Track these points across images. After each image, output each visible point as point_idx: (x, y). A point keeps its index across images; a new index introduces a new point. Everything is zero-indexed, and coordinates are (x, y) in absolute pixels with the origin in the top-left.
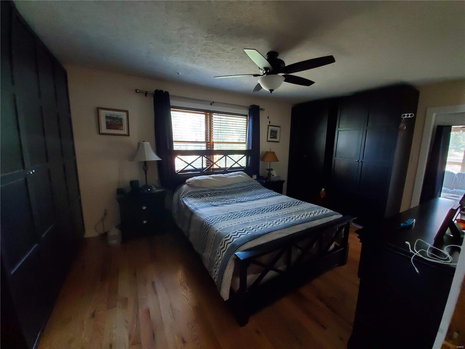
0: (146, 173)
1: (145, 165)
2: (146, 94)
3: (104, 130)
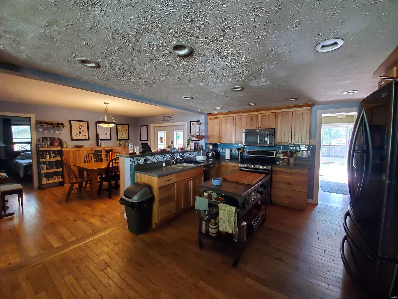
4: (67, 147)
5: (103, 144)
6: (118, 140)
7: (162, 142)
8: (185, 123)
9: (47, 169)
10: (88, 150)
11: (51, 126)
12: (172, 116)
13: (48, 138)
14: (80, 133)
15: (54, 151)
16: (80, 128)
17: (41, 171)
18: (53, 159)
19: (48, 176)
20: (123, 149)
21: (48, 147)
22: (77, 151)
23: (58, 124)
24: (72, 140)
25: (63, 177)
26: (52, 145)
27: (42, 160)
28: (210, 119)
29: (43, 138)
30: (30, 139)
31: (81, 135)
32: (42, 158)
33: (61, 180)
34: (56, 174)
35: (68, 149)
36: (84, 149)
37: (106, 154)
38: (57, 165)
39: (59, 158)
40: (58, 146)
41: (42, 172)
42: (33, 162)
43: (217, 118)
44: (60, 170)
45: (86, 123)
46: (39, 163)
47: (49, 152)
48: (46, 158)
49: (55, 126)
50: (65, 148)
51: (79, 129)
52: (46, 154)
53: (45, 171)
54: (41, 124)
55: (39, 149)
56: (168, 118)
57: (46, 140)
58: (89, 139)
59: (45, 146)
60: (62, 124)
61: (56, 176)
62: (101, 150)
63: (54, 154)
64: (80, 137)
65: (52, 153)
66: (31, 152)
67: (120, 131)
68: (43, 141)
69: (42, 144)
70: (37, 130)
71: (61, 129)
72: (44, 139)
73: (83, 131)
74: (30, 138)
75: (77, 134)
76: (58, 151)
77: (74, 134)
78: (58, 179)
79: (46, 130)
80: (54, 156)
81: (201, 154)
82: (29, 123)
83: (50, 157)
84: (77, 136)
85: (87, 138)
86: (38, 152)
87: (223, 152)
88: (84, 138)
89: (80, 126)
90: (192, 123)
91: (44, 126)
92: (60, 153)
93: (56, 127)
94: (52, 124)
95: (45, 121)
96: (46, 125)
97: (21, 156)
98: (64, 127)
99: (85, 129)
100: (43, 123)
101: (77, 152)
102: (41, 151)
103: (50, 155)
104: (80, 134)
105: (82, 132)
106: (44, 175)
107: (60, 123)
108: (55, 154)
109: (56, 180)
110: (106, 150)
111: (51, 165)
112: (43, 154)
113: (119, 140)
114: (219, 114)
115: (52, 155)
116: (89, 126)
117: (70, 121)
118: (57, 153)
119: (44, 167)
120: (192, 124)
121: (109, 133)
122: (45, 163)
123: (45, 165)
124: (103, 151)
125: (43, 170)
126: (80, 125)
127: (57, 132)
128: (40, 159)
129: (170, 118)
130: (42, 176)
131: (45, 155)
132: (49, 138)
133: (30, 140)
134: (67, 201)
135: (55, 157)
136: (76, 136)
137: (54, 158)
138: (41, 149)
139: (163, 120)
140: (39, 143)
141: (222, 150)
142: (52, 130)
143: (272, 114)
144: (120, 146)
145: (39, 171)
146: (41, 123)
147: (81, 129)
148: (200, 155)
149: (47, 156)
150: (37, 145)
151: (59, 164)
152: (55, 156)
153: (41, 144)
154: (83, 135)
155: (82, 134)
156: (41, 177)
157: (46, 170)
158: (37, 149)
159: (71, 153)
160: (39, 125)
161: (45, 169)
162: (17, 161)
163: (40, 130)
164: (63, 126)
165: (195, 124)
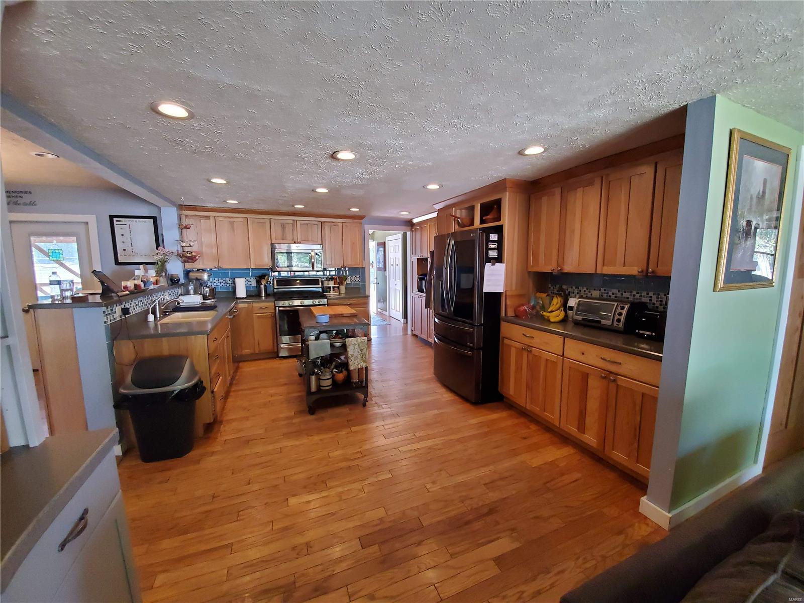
28: (186, 216)
43: (208, 217)
81: (192, 292)
87: (221, 285)
90: (117, 221)
114: (216, 209)
120: (115, 223)
141: (217, 282)
143: (316, 223)
148: (187, 293)
165: (129, 223)
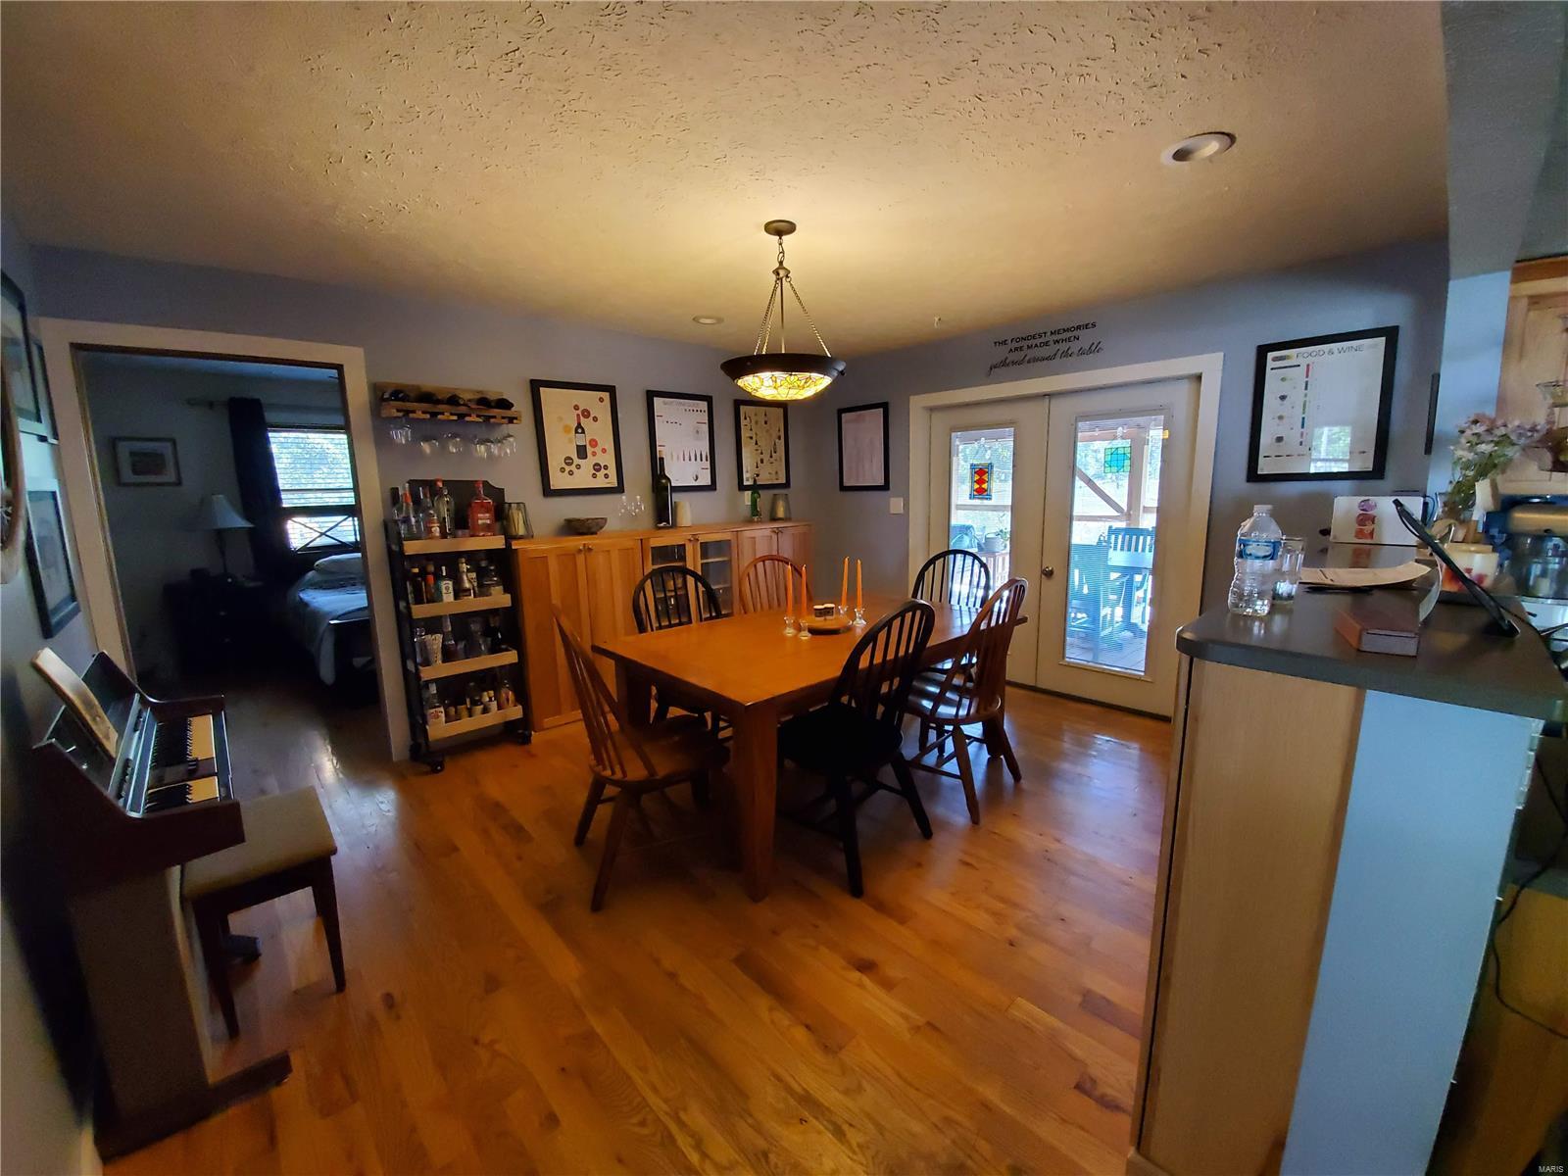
0: (223, 553)
1: (221, 536)
2: (211, 405)
3: (127, 475)
4: (529, 536)
5: (688, 511)
6: (742, 487)
7: (981, 491)
8: (1210, 365)
9: (448, 655)
10: (629, 544)
11: (452, 414)
12: (1086, 326)
13: (440, 484)
14: (582, 452)
15: (471, 556)
16: (579, 425)
17: (417, 669)
18: (472, 603)
19: (458, 693)
20: (774, 537)
21: (444, 535)
22: (580, 551)
23: (484, 402)
24: (548, 492)
25: (523, 698)
26: (461, 522)
27: (420, 611)
29: (414, 484)
30: (352, 494)
31: (587, 465)
32: (419, 601)
33: (515, 712)
34: (488, 679)
35: (533, 547)
36: (606, 541)
37: (702, 564)
38: (488, 632)
39: (499, 598)
40: (488, 528)
41: (427, 674)
42: (377, 607)
44: (510, 657)
45: (606, 395)
46: (405, 624)
47: (451, 560)
48: (436, 598)
49: (470, 416)
50: (521, 537)
51: (576, 432)
52: (438, 577)
53: (439, 669)
54: (402, 400)
55: (401, 546)
56: (1046, 344)
57: (432, 496)
58: (620, 489)
59: (429, 530)
60: (505, 404)
61: (492, 693)
62: (684, 545)
63: (474, 575)
64: (583, 478)
65: (464, 567)
66: (359, 555)
67: (751, 438)
68: (417, 501)
69: (413, 520)
70: (382, 440)
71: (498, 434)
72: (424, 491)
73: (593, 443)
74: (351, 486)
75: (568, 461)
76: (491, 554)
77: (555, 462)
78: (500, 707)
79: (427, 439)
80: (475, 584)
82: (339, 420)
83: (459, 592)
84: (568, 468)
85: (613, 482)
86: (396, 560)
88: (600, 482)
89: (578, 415)
90: (1275, 359)
91: (414, 412)
92: (502, 566)
93: (473, 418)
94: (453, 400)
95: (418, 388)
96: (424, 406)
97: (321, 570)
98: (511, 420)
99: (600, 430)
100: (412, 395)
101: (580, 559)
102: (416, 559)
103: (455, 576)
104: (581, 461)
105: (588, 447)
106: (433, 689)
107: (493, 397)
108: (482, 574)
109: (494, 712)
110: (701, 543)
111: (464, 632)
112: (424, 573)
113: (747, 488)
115: (465, 578)
116: (619, 415)
117: (536, 386)
118: (486, 568)
119: (435, 647)
120: (1270, 364)
121: (706, 450)
122: (433, 625)
123: (439, 637)
124: (689, 548)
125: (427, 663)
126: (579, 412)
127: (482, 449)
128: (408, 603)
129: (1063, 347)
130: (426, 695)
131: (431, 578)
132: (444, 482)
133: (353, 500)
134: (597, 905)
135: (482, 590)
136: (563, 470)
137: (475, 597)
138: (412, 548)
139: (1004, 364)
140: (400, 510)
142: (455, 436)
144: (756, 518)
145: (411, 666)
146: (399, 394)
147: (583, 432)
149: (443, 587)
150: (389, 528)
151: (505, 628)
152: (478, 586)
153: (406, 520)
154: (597, 467)
155: (590, 461)
156: (421, 700)
157: (444, 661)
158: (389, 548)
159: (553, 566)
160: (391, 410)
161: (440, 656)
162: (301, 595)
163: (401, 436)
164: (508, 413)
165: (1309, 360)
